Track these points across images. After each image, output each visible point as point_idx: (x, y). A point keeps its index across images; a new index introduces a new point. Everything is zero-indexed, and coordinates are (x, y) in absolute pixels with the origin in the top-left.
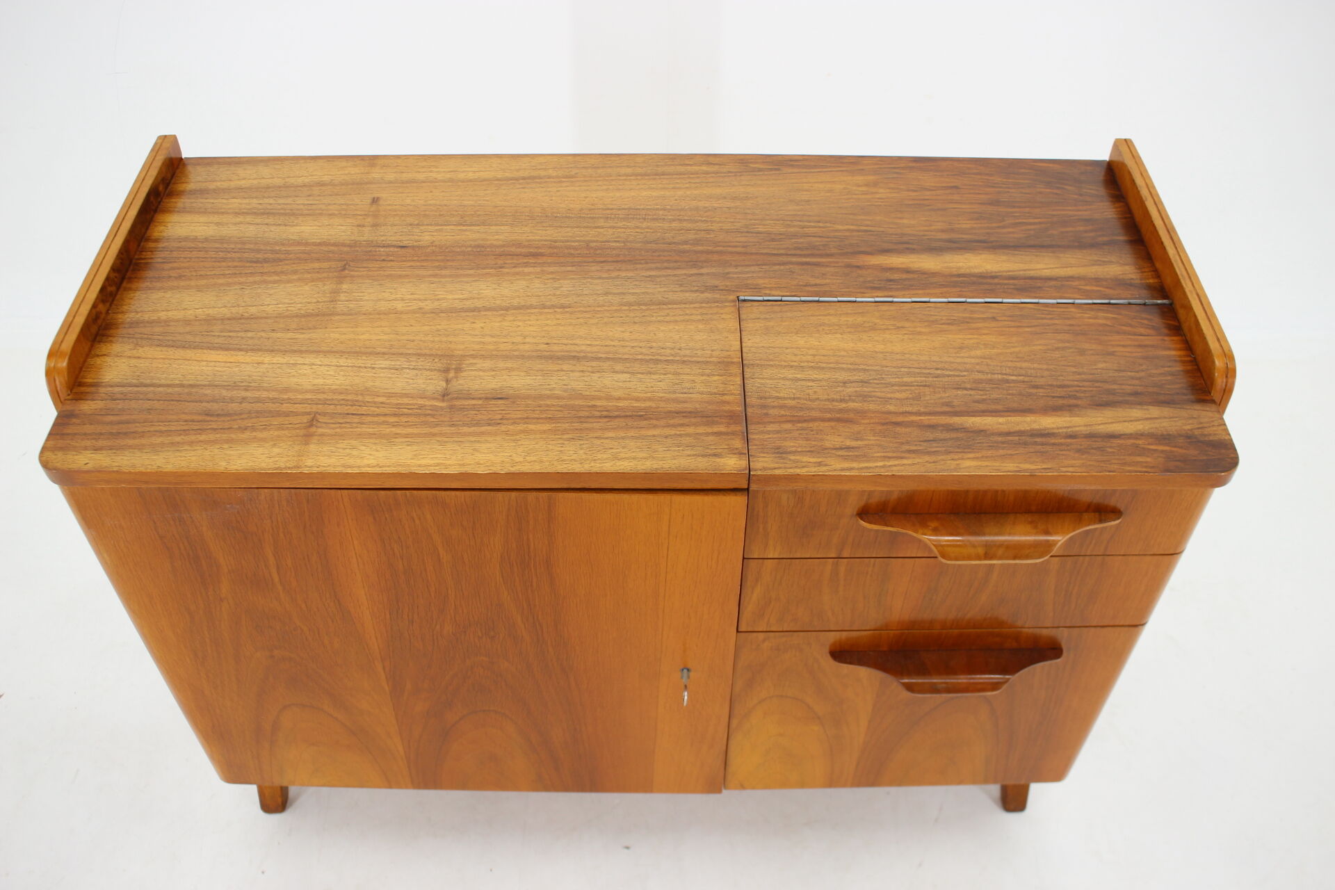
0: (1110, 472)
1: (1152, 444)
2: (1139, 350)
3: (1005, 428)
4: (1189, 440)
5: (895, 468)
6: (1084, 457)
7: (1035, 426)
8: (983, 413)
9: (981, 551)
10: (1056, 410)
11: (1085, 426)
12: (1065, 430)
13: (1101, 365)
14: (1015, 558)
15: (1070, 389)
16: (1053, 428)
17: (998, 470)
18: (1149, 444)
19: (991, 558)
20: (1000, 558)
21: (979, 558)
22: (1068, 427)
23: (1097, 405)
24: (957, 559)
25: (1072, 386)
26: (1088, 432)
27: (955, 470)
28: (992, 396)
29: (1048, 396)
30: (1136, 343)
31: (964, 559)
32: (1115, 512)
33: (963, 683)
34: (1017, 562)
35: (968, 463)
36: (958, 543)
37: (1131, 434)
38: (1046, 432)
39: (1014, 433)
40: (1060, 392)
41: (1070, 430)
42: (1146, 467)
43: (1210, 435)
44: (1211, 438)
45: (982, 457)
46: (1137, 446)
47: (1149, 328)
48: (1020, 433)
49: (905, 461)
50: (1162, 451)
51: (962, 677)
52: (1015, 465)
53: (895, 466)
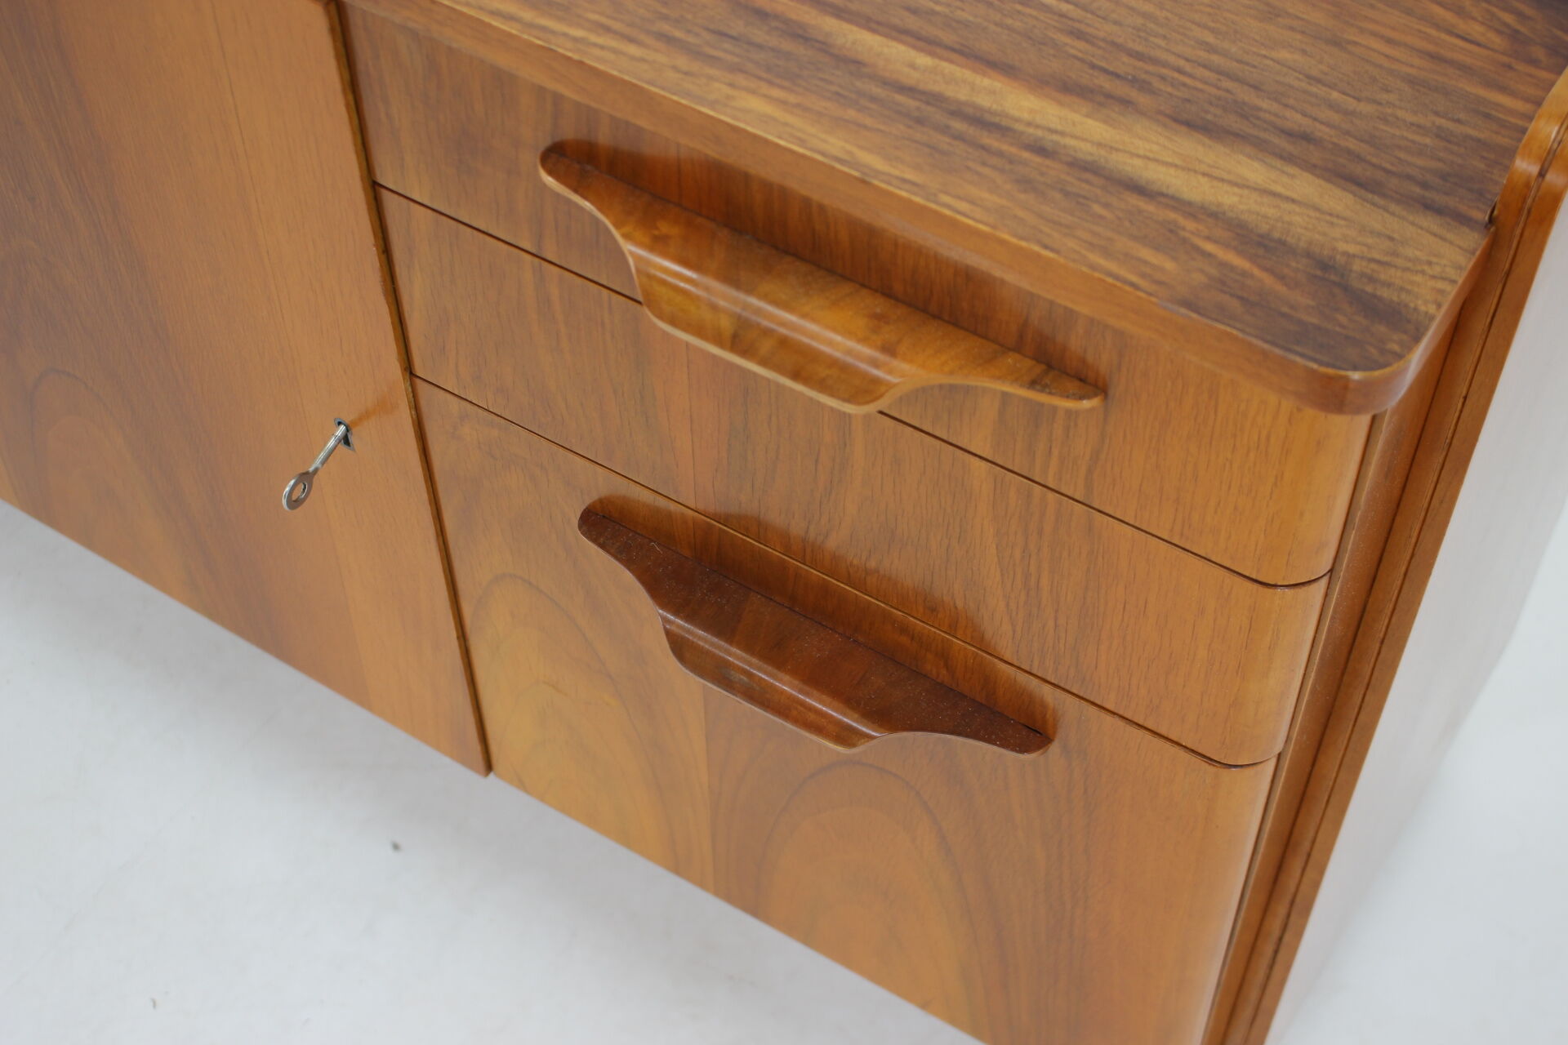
0: (1046, 247)
1: (1216, 242)
2: (1417, 61)
3: (911, 77)
4: (1319, 273)
5: (597, 52)
6: (1022, 196)
7: (984, 101)
8: (900, 33)
9: (726, 324)
10: (1067, 89)
11: (1100, 145)
12: (1039, 133)
13: (1284, 55)
14: (796, 376)
15: (1151, 68)
16: (1017, 120)
17: (802, 142)
18: (1208, 238)
19: (745, 353)
20: (763, 363)
21: (718, 341)
22: (1055, 132)
23: (1176, 120)
24: (673, 322)
25: (1165, 65)
26: (1089, 158)
27: (712, 104)
28: (959, 13)
29: (1082, 60)
30: (1431, 48)
31: (688, 328)
32: (1090, 382)
33: (783, 692)
34: (799, 387)
35: (756, 104)
36: (682, 285)
37: (1190, 204)
38: (997, 120)
39: (923, 93)
40: (1124, 65)
41: (1055, 137)
42: (1143, 276)
43: (1389, 285)
44: (1384, 293)
45: (798, 106)
46: (1172, 229)
47: (1499, 32)
48: (935, 99)
49: (632, 50)
50: (1223, 265)
51: (787, 678)
52: (848, 147)
53: (602, 47)
